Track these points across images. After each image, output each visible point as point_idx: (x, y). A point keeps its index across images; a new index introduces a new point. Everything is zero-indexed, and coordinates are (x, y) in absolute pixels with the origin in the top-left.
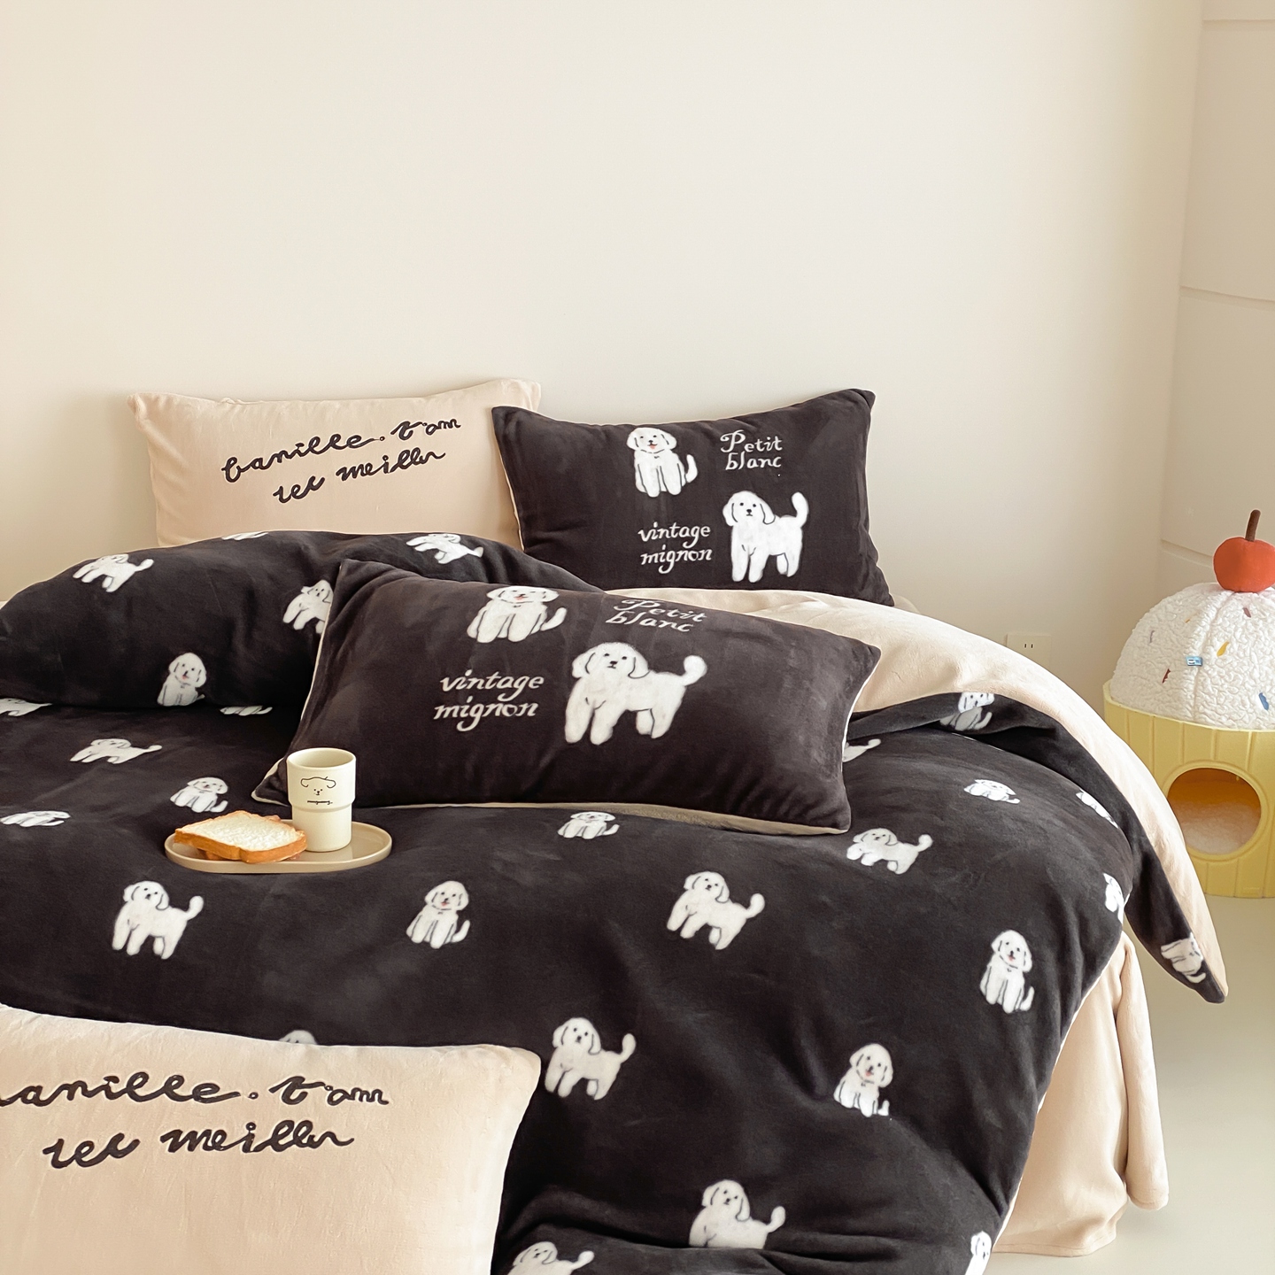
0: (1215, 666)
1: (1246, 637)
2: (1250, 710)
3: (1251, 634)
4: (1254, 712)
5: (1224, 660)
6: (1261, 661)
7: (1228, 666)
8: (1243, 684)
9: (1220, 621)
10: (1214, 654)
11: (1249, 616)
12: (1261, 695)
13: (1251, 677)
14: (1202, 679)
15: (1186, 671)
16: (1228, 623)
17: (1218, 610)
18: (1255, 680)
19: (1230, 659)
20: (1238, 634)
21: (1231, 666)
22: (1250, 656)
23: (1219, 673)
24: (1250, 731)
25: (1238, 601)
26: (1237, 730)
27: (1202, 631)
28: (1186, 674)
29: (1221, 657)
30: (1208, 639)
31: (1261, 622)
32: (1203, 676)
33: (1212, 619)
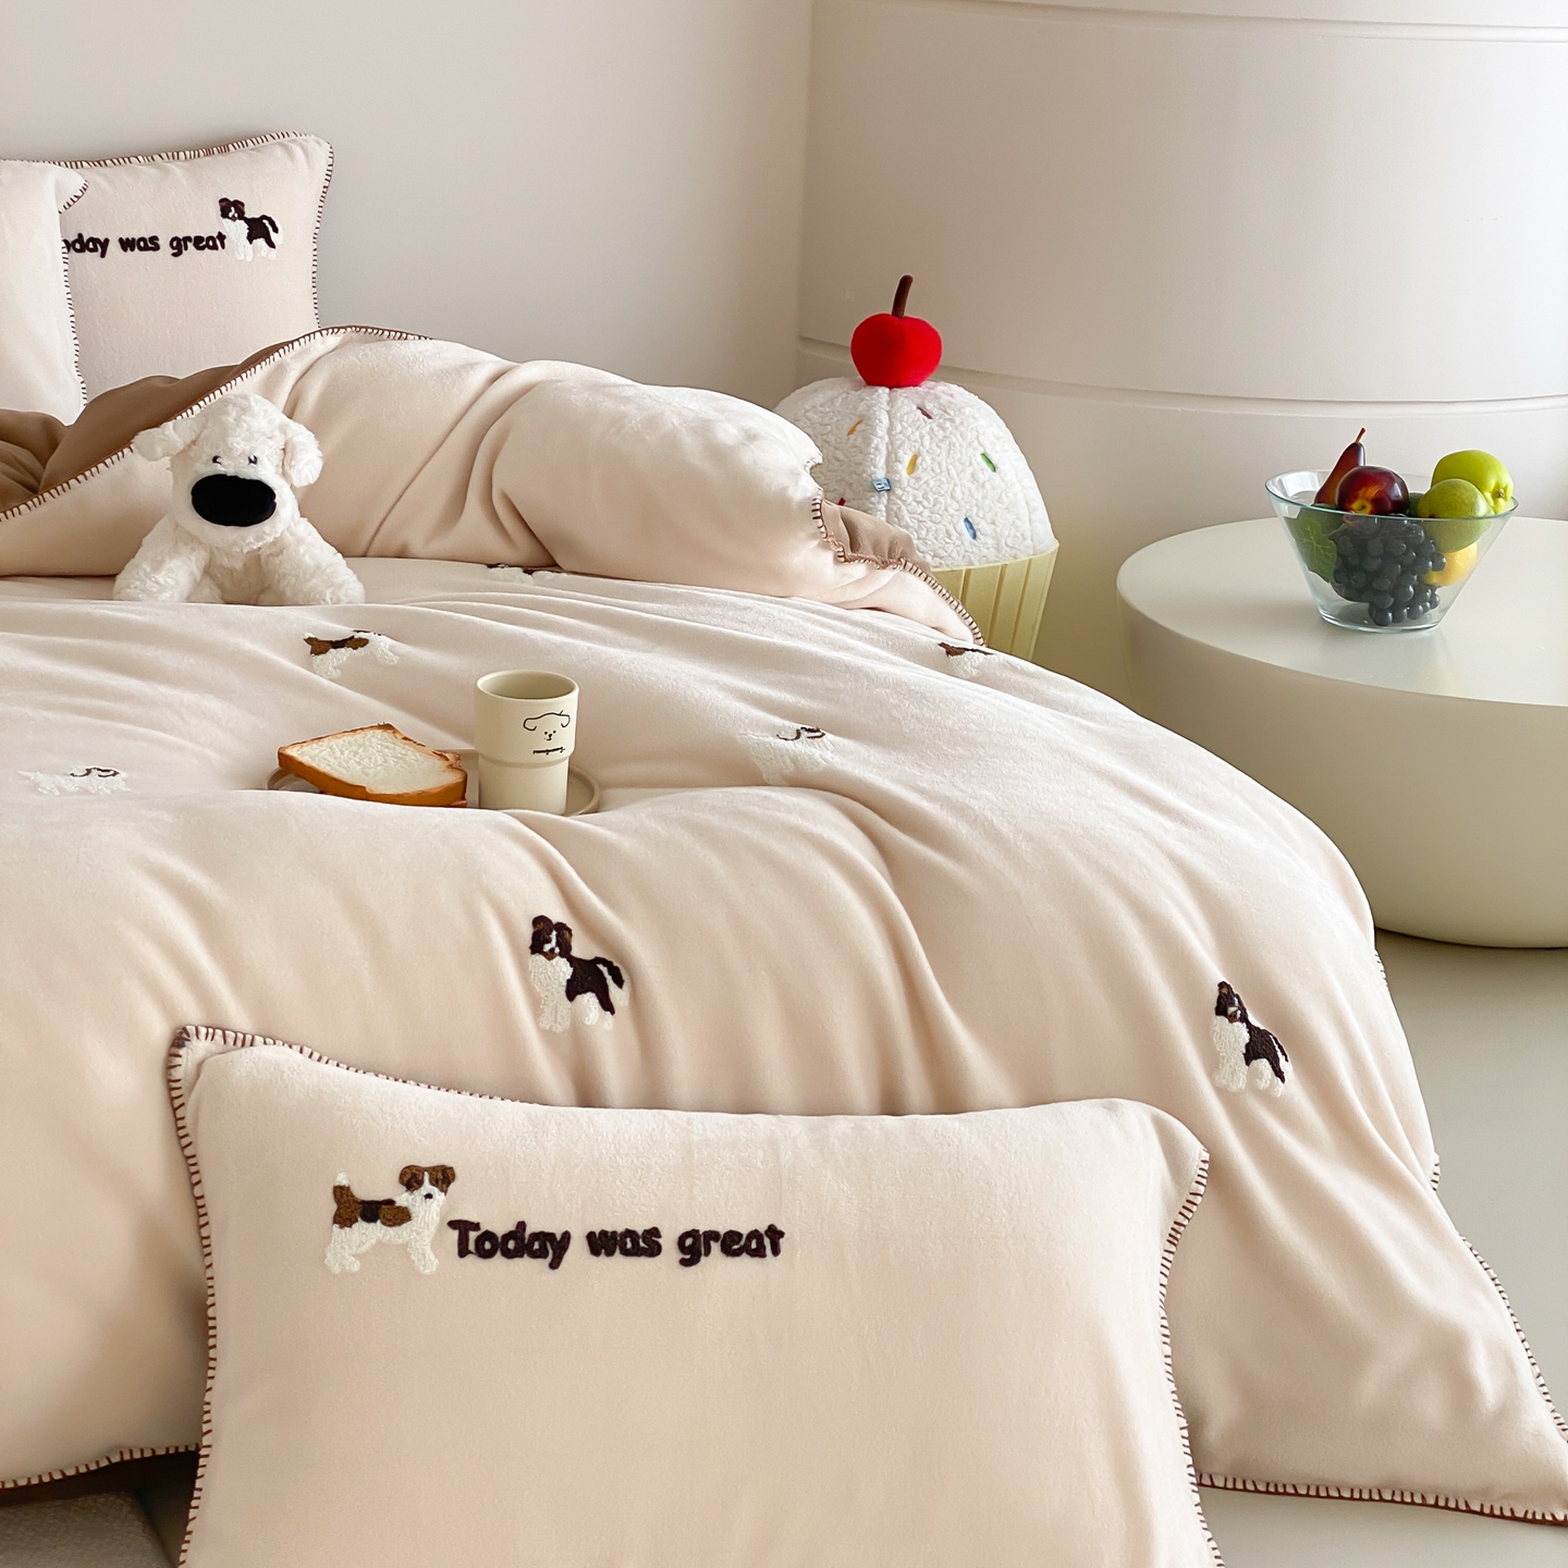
0: (909, 489)
1: (937, 445)
2: (958, 542)
3: (940, 441)
4: (962, 544)
5: (918, 479)
6: (962, 476)
7: (924, 486)
8: (946, 510)
9: (899, 428)
10: (904, 473)
11: (929, 417)
12: (966, 520)
13: (952, 497)
14: (895, 508)
15: (873, 499)
16: (910, 429)
17: (888, 412)
18: (957, 502)
19: (925, 477)
20: (927, 442)
21: (928, 485)
22: (948, 470)
23: (915, 497)
24: (964, 568)
25: (907, 398)
26: (948, 569)
27: (880, 440)
28: (872, 503)
29: (913, 475)
30: (889, 454)
31: (948, 424)
32: (897, 504)
33: (887, 426)
